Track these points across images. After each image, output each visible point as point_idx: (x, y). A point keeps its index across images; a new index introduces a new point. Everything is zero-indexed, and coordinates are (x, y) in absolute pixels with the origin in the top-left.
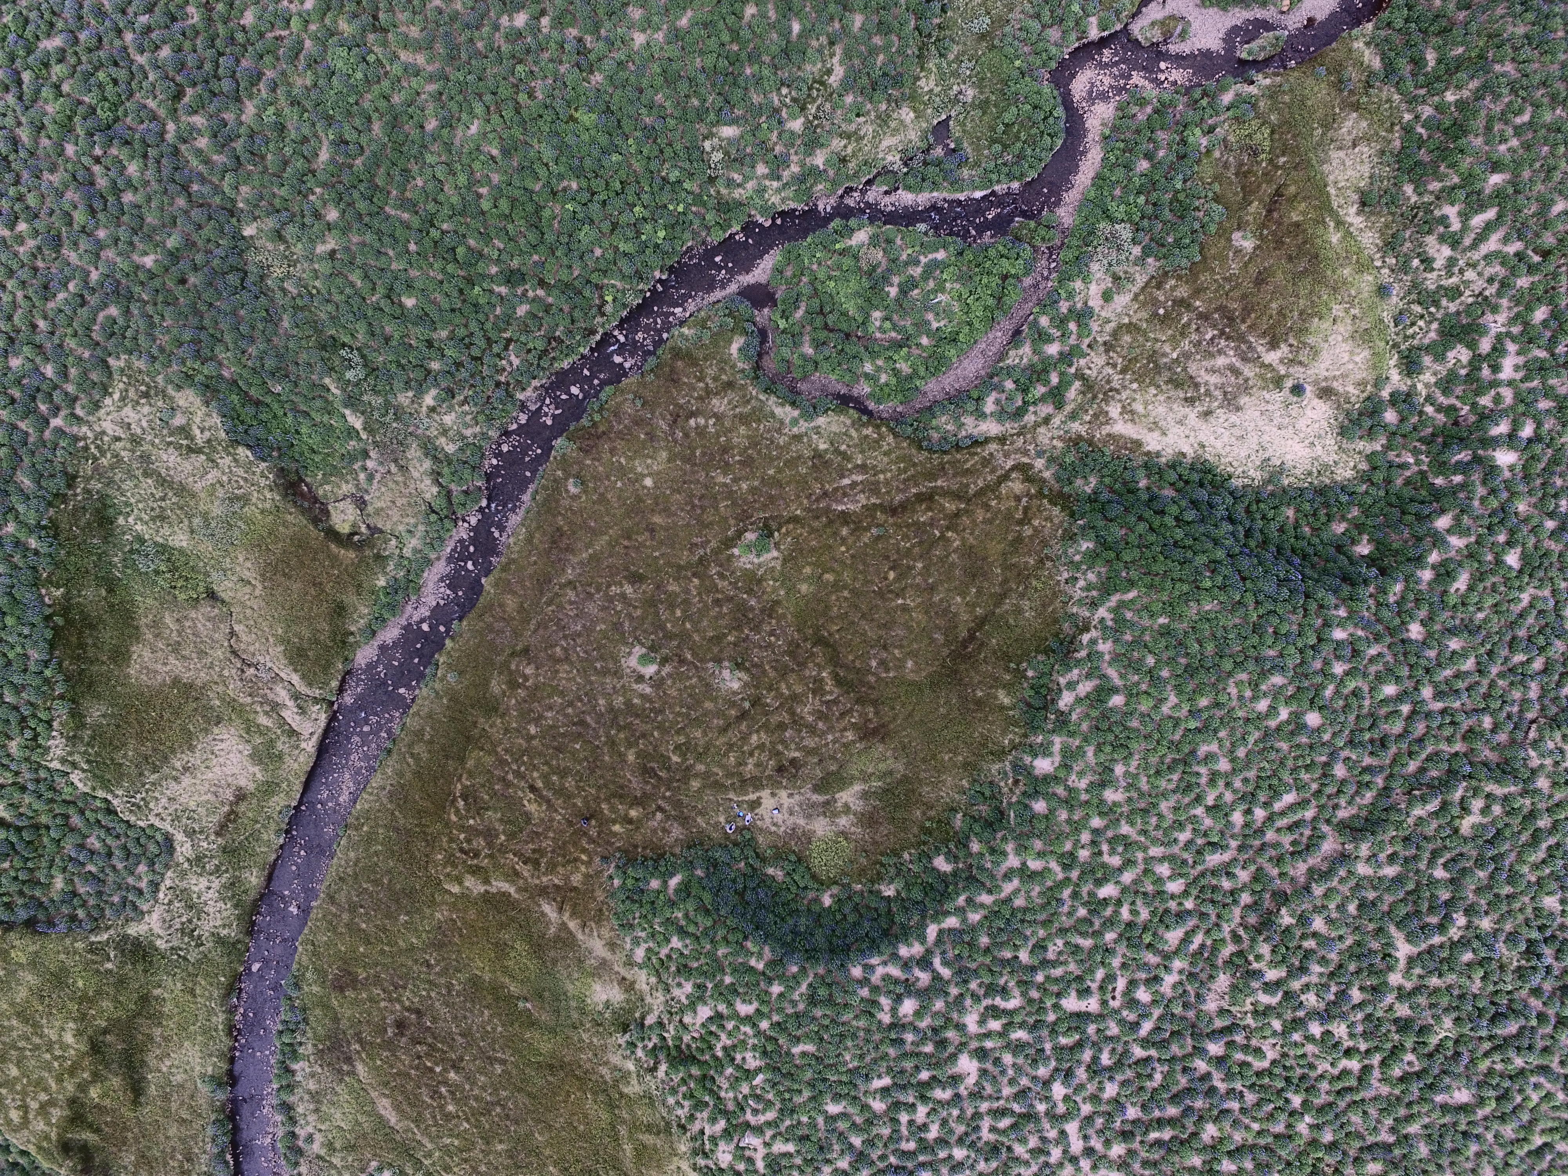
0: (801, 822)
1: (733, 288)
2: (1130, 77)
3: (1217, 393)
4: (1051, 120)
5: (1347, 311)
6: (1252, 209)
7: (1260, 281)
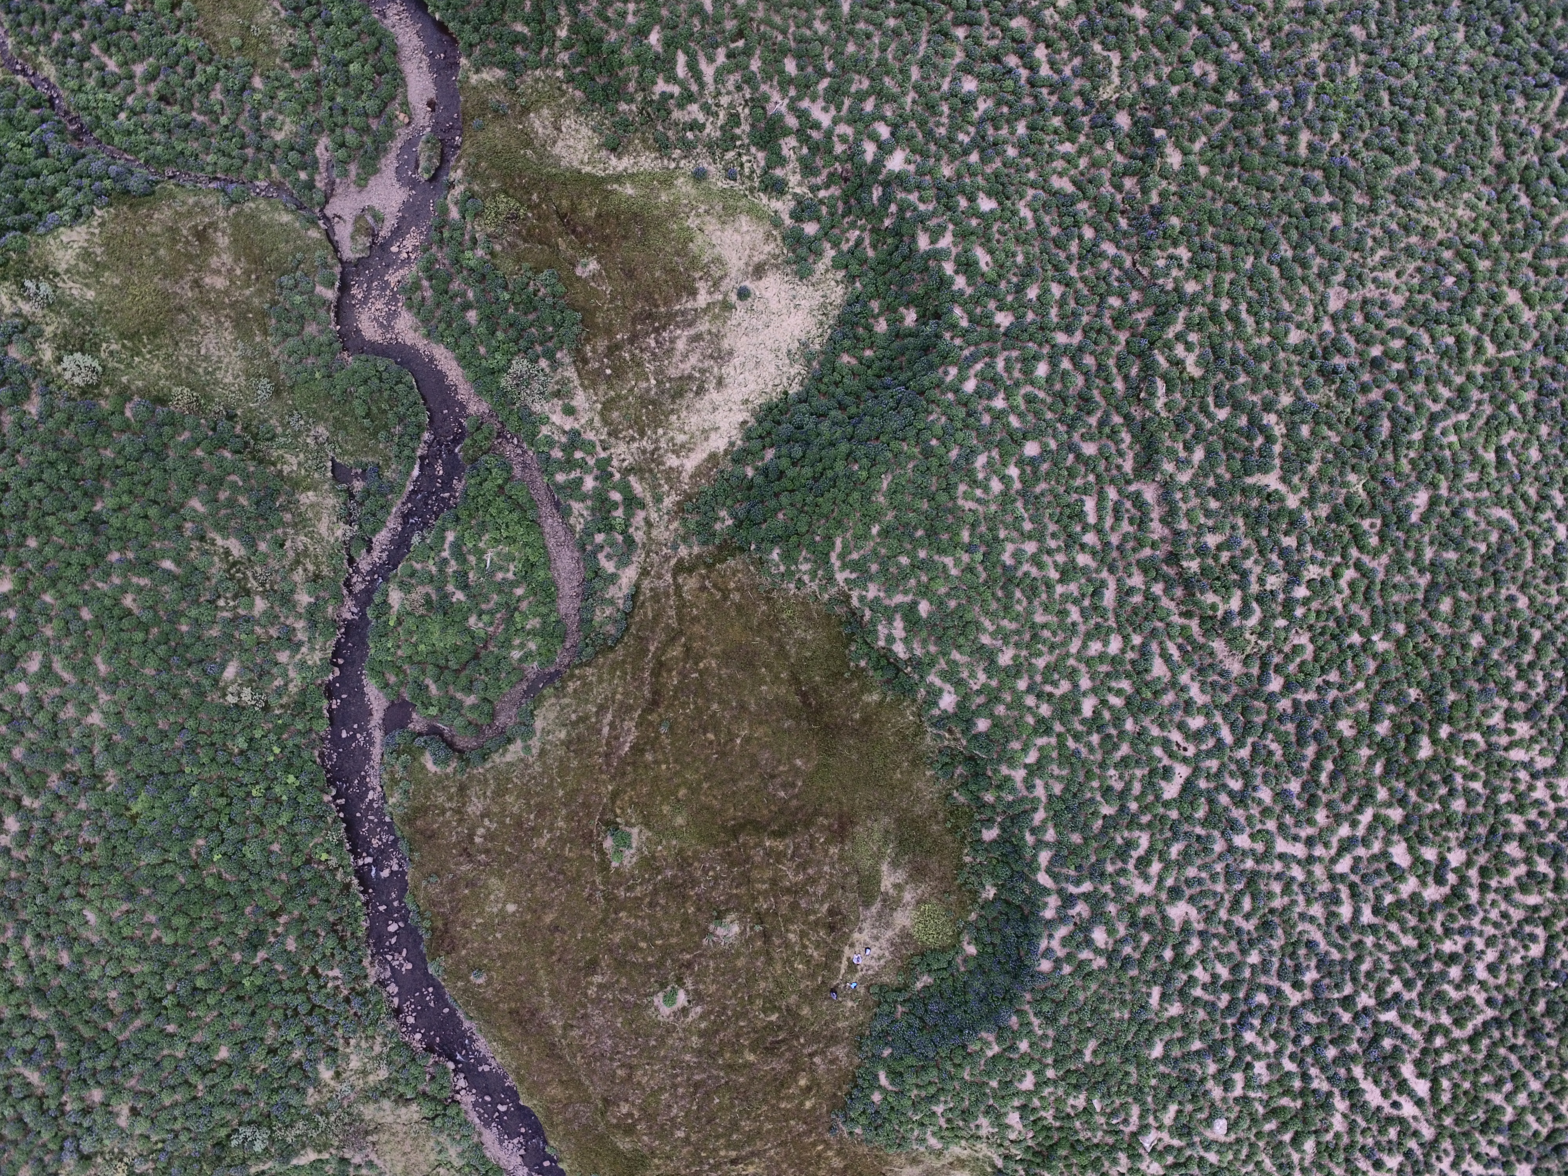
0: (889, 934)
1: (378, 735)
2: (387, 283)
3: (708, 363)
4: (385, 375)
5: (698, 215)
6: (563, 246)
7: (630, 274)
